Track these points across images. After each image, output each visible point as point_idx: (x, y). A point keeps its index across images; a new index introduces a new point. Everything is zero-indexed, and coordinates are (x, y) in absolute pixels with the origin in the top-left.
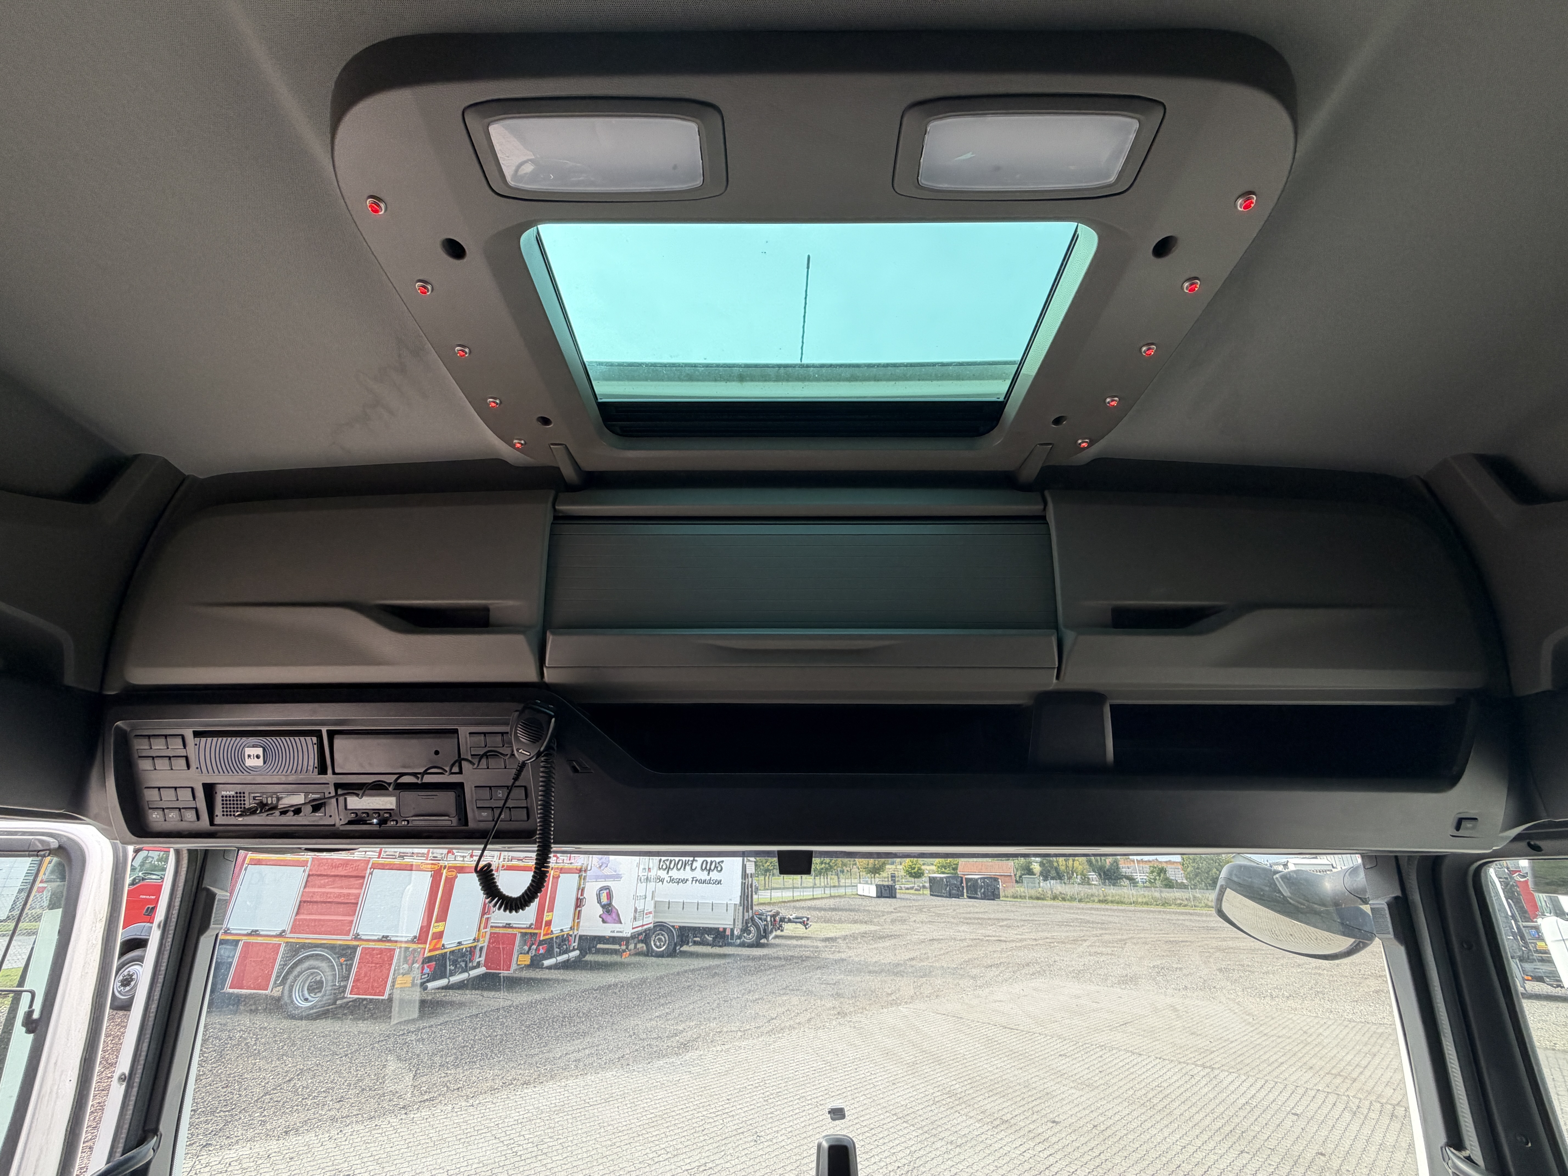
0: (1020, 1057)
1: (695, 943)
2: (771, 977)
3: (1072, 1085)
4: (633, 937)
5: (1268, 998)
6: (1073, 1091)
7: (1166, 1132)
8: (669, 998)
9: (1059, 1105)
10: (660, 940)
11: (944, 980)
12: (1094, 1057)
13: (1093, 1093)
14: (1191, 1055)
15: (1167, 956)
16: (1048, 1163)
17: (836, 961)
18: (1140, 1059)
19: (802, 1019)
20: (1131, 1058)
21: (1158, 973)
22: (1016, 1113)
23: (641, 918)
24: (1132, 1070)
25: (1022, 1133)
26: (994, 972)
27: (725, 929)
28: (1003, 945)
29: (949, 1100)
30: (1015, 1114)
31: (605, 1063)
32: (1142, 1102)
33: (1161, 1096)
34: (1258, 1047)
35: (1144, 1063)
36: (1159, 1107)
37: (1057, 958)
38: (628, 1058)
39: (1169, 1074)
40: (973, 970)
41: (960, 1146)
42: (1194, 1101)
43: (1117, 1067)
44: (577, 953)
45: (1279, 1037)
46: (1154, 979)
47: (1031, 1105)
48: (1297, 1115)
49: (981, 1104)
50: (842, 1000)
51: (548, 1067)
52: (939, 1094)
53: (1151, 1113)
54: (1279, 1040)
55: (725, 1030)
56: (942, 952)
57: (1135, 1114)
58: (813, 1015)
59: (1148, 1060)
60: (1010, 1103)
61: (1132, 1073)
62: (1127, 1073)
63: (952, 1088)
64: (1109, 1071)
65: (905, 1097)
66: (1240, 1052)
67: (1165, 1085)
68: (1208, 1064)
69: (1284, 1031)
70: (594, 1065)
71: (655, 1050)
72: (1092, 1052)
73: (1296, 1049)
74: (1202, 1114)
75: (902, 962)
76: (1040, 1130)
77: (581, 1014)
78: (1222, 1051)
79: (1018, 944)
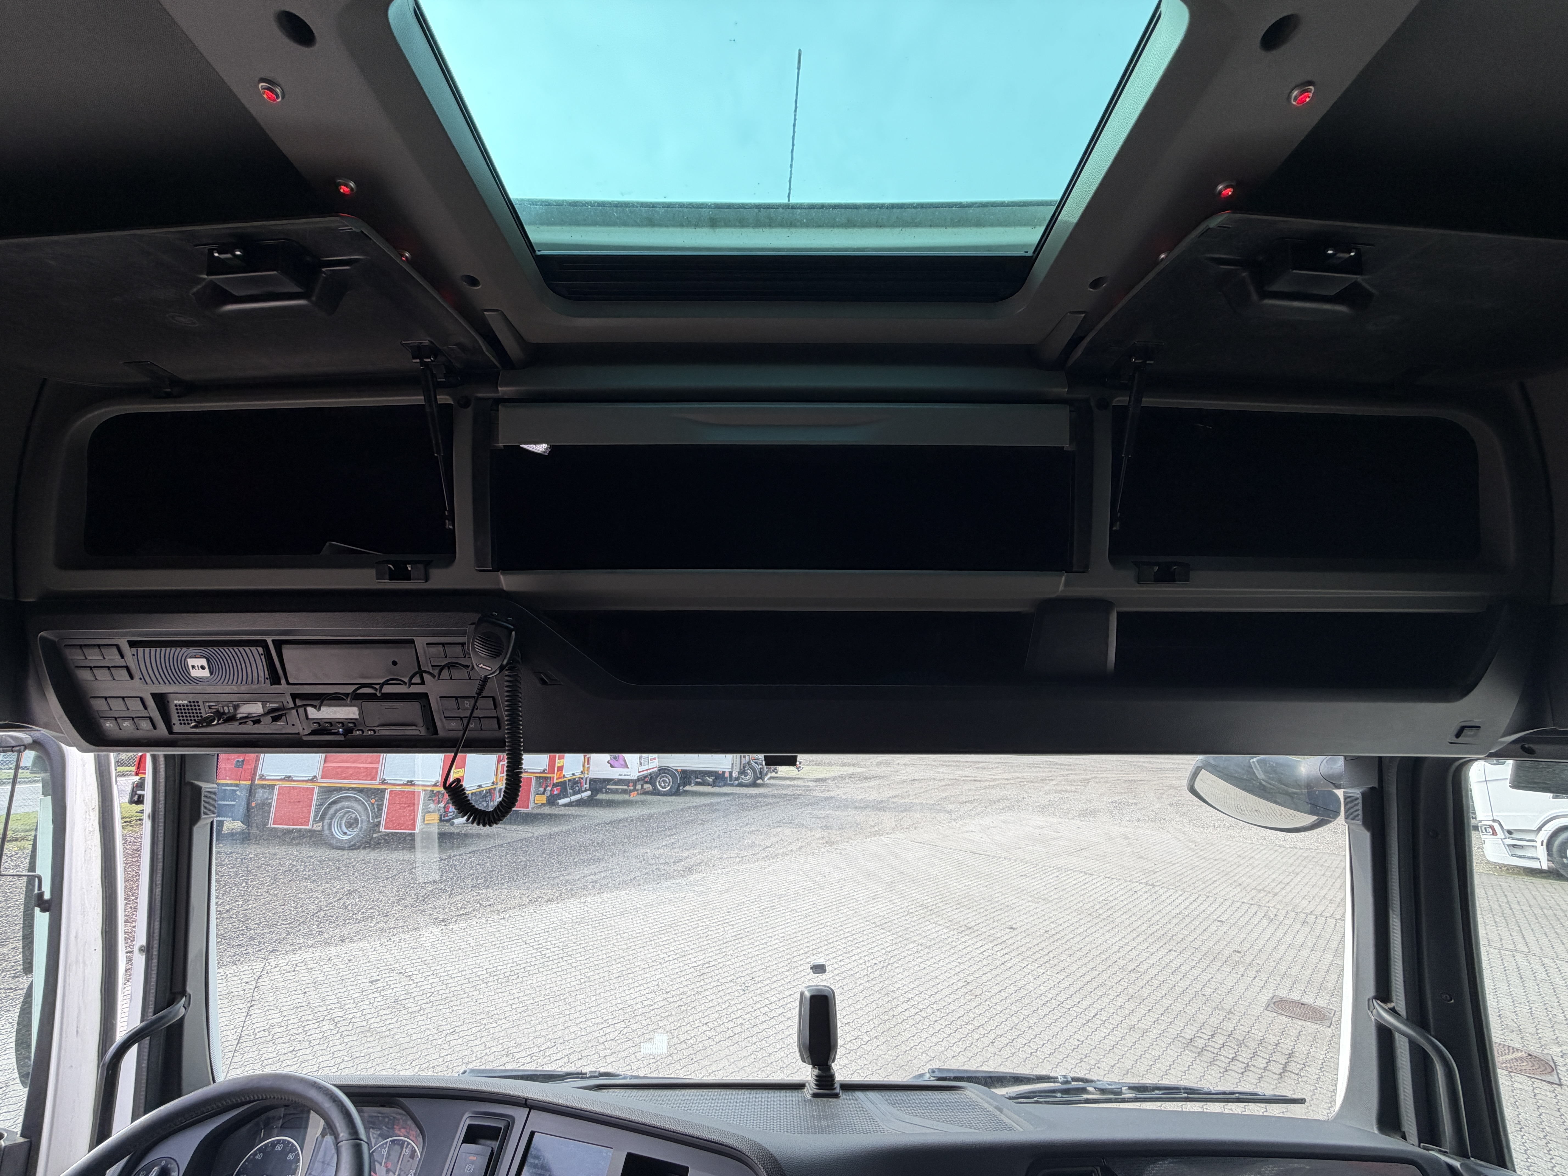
0: (986, 877)
1: (698, 784)
2: (766, 812)
3: (1030, 899)
4: (638, 780)
5: (1210, 829)
6: (1030, 904)
7: (1107, 936)
8: (674, 830)
9: (1017, 914)
10: (664, 781)
11: (923, 814)
12: (1051, 877)
13: (1048, 906)
14: (1136, 875)
15: (1125, 793)
16: (1003, 960)
17: (826, 799)
18: (1091, 879)
19: (794, 847)
20: (1084, 878)
21: (1115, 807)
22: (980, 921)
23: (646, 763)
24: (1083, 887)
25: (983, 937)
26: (969, 806)
27: (724, 773)
28: (978, 784)
29: (921, 911)
30: (978, 922)
31: (619, 884)
32: (1089, 912)
33: (1107, 907)
34: (1196, 869)
35: (1094, 881)
36: (1104, 916)
37: (1025, 795)
38: (639, 880)
39: (1116, 890)
40: (949, 805)
41: (929, 947)
42: (1135, 911)
43: (1071, 884)
44: (589, 793)
45: (1216, 860)
46: (1111, 813)
47: (992, 915)
48: (1222, 922)
49: (949, 914)
50: (830, 831)
51: (569, 887)
52: (913, 906)
53: (1096, 921)
54: (1216, 862)
55: (725, 856)
56: (922, 790)
57: (1082, 922)
58: (804, 844)
59: (1099, 879)
60: (974, 913)
61: (1083, 889)
62: (1079, 889)
63: (925, 902)
64: (1063, 888)
65: (883, 909)
66: (1179, 873)
67: (1111, 899)
68: (1150, 882)
69: (1221, 855)
70: (610, 885)
71: (663, 872)
72: (1050, 873)
73: (1229, 870)
74: (1140, 922)
75: (885, 799)
76: (999, 935)
77: (595, 844)
78: (1164, 872)
79: (991, 784)
